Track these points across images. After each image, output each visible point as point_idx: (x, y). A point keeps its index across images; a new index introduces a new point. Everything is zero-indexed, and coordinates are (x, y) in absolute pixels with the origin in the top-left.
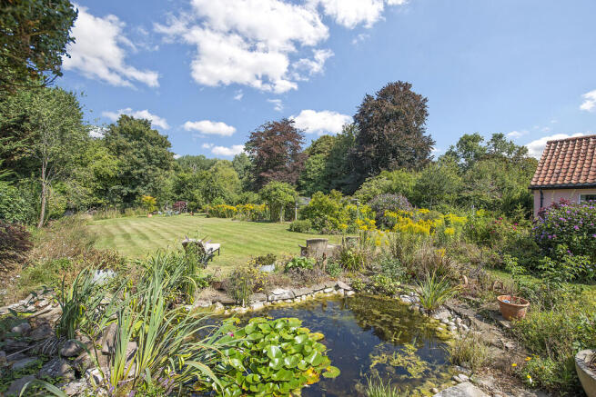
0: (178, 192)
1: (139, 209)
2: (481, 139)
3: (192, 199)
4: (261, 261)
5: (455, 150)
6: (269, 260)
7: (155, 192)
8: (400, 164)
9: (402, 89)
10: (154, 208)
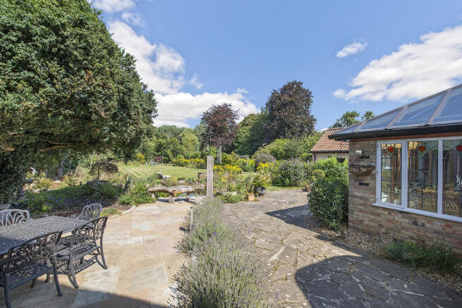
0: (158, 151)
1: (135, 161)
2: (358, 115)
3: (166, 155)
4: (179, 179)
5: (340, 122)
6: (183, 179)
7: (144, 151)
8: (293, 134)
9: (295, 86)
10: (143, 161)
